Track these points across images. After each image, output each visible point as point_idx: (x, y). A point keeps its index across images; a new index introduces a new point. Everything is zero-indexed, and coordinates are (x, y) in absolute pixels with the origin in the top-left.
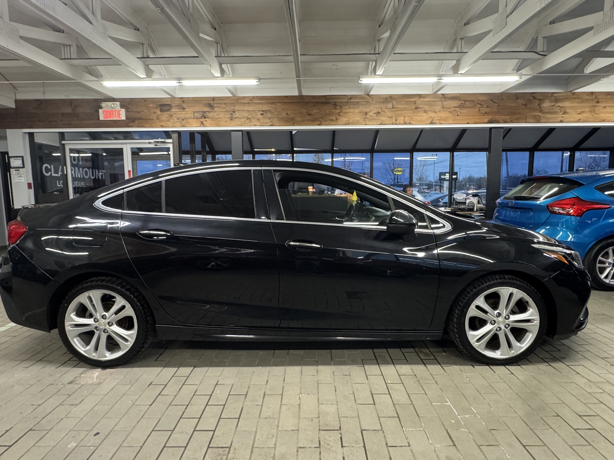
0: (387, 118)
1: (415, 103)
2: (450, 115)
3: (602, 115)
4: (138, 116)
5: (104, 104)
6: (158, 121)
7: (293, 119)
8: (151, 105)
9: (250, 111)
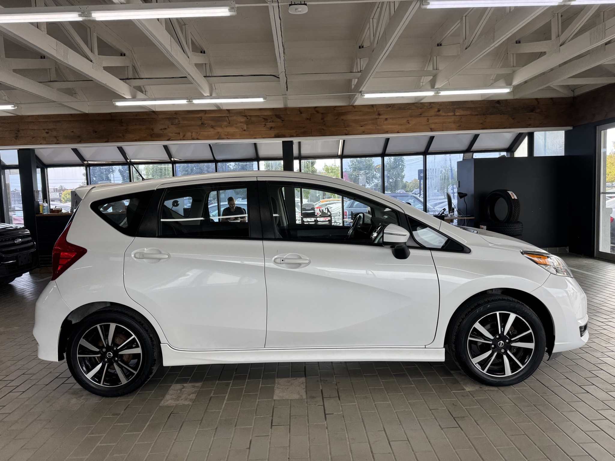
0: (174, 134)
1: (201, 119)
2: (237, 130)
3: (385, 127)
7: (79, 137)
9: (35, 130)
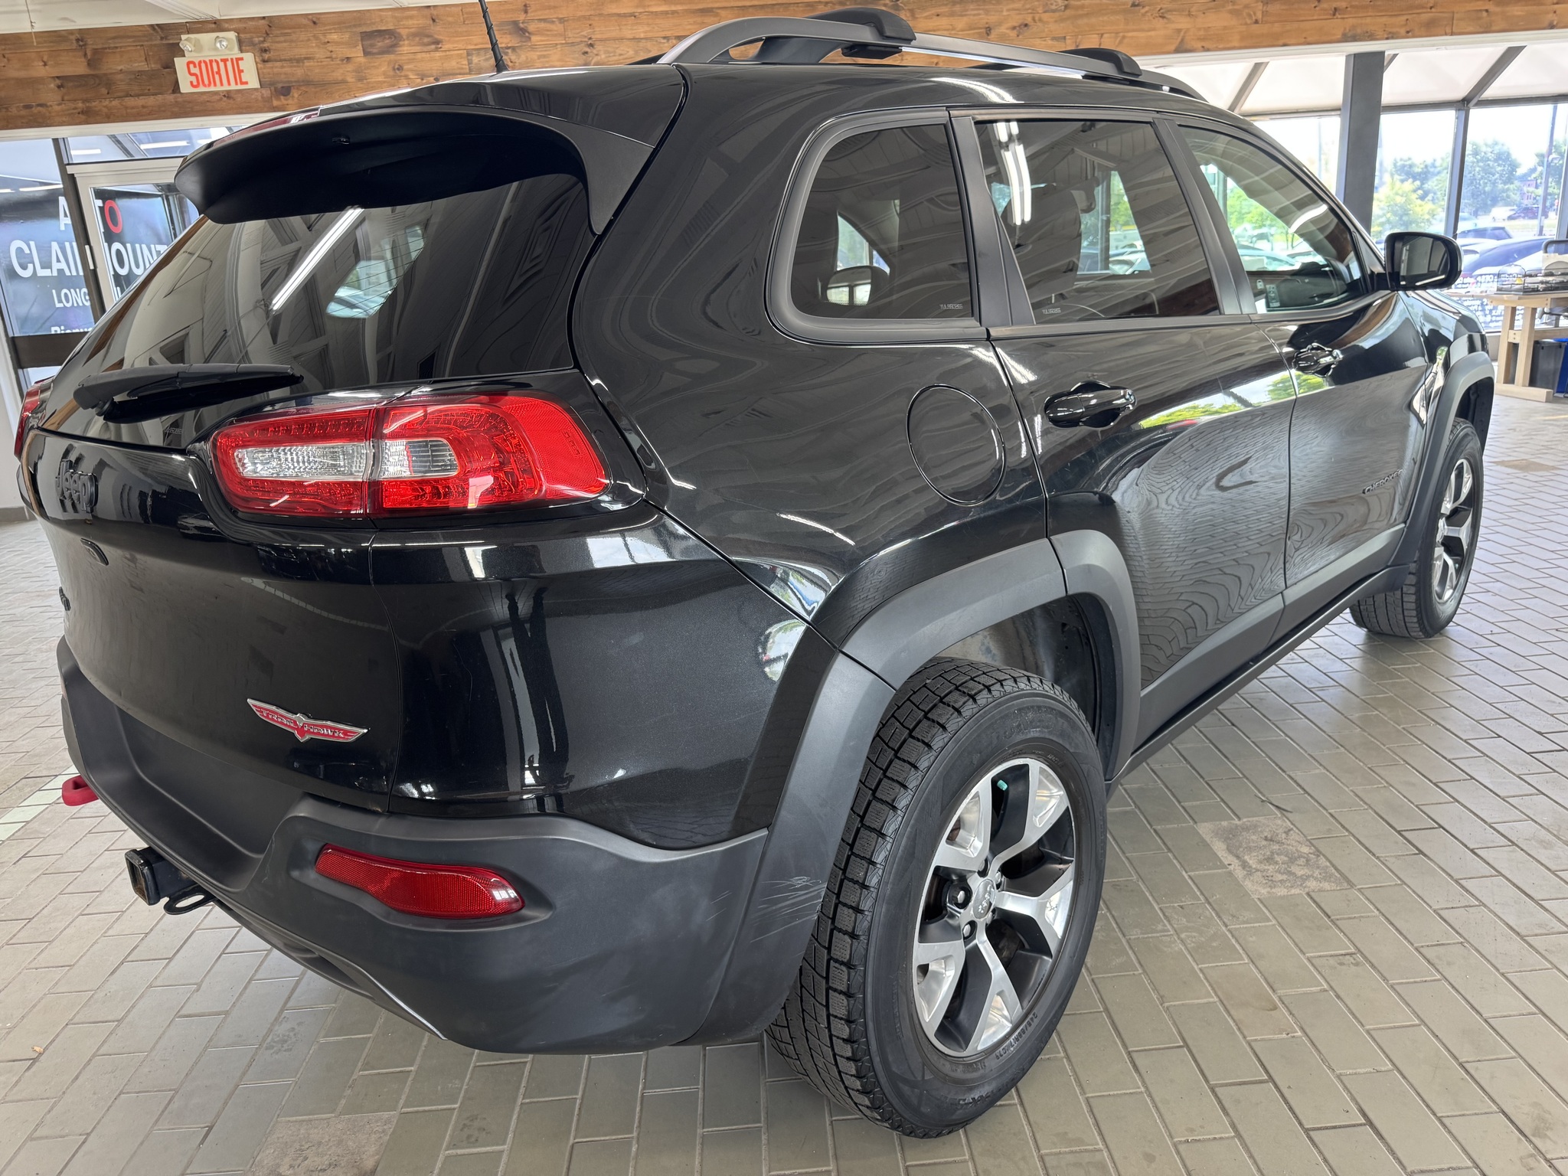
0: (1050, 42)
2: (1234, 22)
4: (299, 72)
5: (187, 42)
6: (360, 85)
8: (335, 37)
